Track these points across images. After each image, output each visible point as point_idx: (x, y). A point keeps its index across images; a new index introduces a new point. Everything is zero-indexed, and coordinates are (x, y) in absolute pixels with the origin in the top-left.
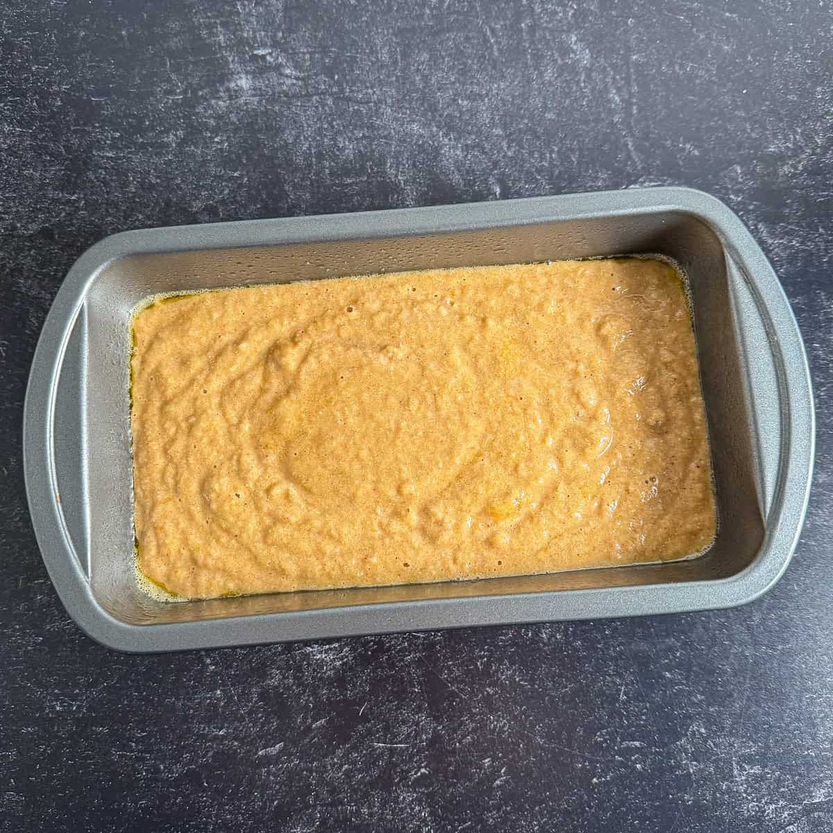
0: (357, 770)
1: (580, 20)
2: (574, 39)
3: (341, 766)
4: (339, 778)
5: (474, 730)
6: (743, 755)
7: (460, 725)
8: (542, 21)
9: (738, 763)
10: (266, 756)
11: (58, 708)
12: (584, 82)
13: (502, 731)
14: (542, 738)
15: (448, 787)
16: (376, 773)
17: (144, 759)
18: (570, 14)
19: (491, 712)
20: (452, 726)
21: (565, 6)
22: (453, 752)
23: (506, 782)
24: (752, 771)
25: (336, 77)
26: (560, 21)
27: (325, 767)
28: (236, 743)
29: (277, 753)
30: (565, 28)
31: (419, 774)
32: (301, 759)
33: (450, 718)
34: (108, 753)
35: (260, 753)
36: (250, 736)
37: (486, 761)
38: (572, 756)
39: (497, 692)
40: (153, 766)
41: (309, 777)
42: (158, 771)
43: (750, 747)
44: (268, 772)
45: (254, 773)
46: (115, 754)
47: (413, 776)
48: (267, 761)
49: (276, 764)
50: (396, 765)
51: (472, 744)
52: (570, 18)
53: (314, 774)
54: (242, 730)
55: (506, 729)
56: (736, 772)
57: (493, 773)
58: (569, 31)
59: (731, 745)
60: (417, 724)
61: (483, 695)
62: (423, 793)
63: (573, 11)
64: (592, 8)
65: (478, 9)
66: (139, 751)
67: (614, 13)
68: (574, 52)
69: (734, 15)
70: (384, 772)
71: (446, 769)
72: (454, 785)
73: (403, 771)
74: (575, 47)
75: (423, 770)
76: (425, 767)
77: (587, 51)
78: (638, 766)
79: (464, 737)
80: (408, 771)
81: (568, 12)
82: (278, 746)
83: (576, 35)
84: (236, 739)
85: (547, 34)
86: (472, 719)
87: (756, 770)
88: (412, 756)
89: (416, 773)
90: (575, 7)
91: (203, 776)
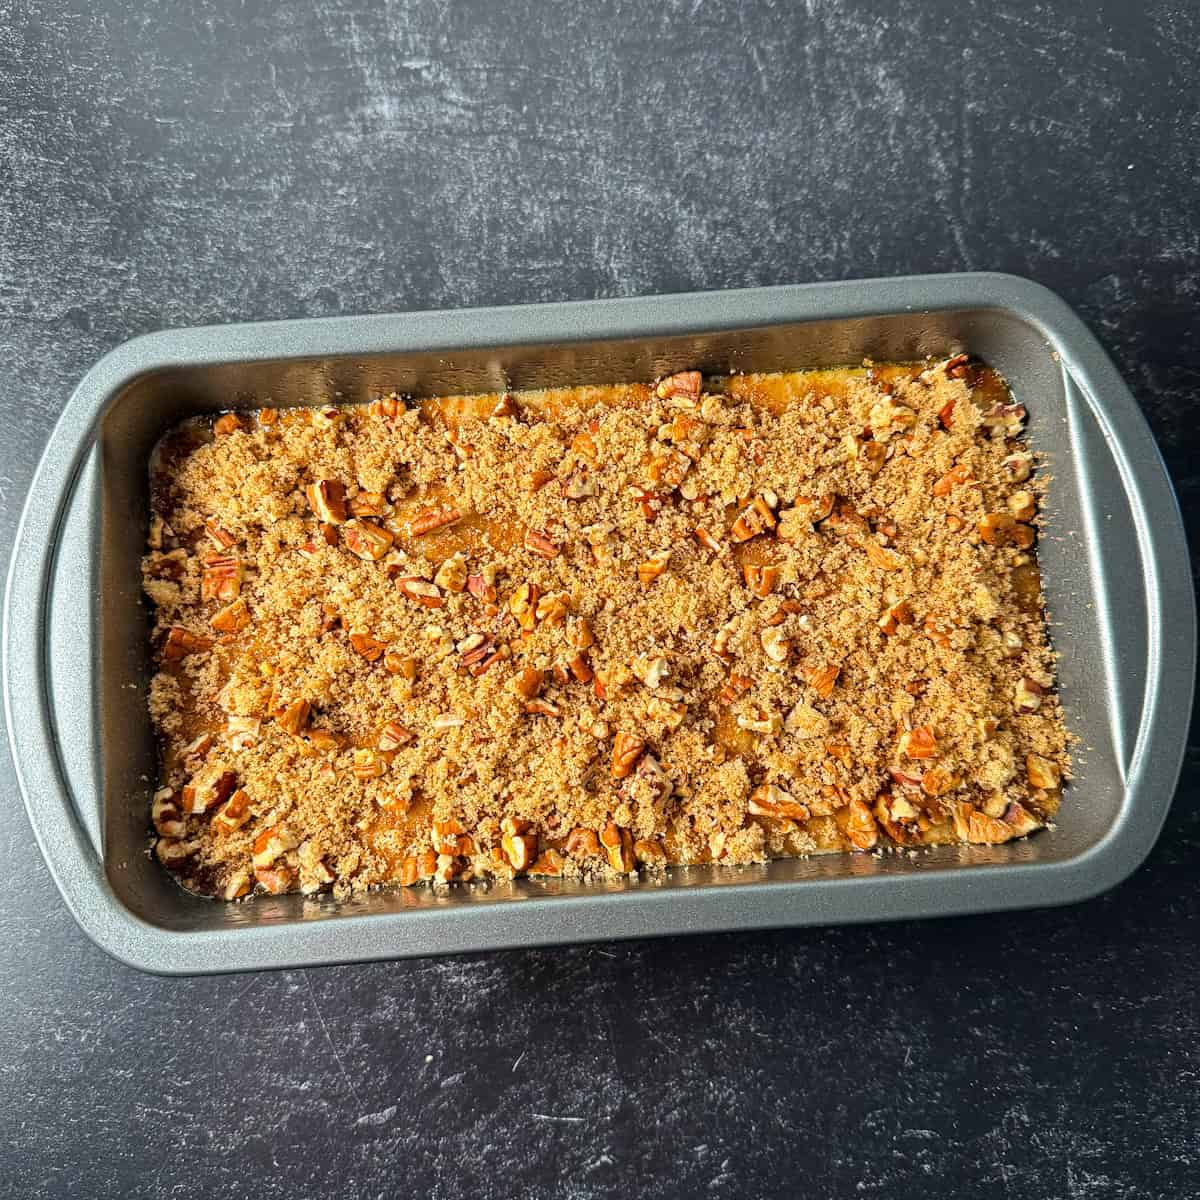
0: (505, 1153)
1: (892, 45)
2: (882, 73)
3: (481, 1147)
4: (478, 1164)
5: (684, 1102)
6: (1083, 1158)
7: (663, 1094)
8: (835, 43)
9: (1075, 1170)
10: (368, 1127)
11: (58, 1038)
12: (895, 138)
13: (725, 1105)
14: (784, 1118)
15: (641, 1185)
16: (533, 1158)
17: (185, 1121)
18: (878, 36)
19: (710, 1076)
20: (650, 1094)
21: (870, 23)
22: (652, 1133)
23: (729, 1182)
24: (1096, 1183)
25: (525, 108)
26: (863, 45)
27: (457, 1145)
28: (325, 1104)
29: (387, 1121)
30: (869, 56)
31: (598, 1163)
32: (421, 1131)
33: (649, 1082)
34: (131, 1109)
35: (360, 1120)
36: (345, 1094)
37: (700, 1148)
38: (829, 1147)
39: (720, 1048)
40: (198, 1132)
41: (432, 1160)
42: (204, 1140)
43: (1094, 1147)
44: (372, 1150)
45: (350, 1151)
46: (142, 1112)
47: (590, 1166)
48: (370, 1132)
49: (383, 1138)
50: (563, 1149)
51: (680, 1123)
52: (876, 42)
53: (440, 1156)
54: (335, 1085)
55: (731, 1102)
56: (1071, 1183)
57: (709, 1167)
58: (875, 61)
59: (1067, 1142)
60: (599, 1089)
61: (700, 1048)
62: (602, 1192)
63: (881, 32)
64: (911, 28)
65: (742, 19)
66: (178, 1109)
67: (943, 38)
68: (882, 93)
69: (1121, 53)
70: (546, 1159)
71: (639, 1157)
72: (650, 1182)
73: (573, 1158)
74: (882, 86)
75: (604, 1158)
76: (608, 1154)
77: (901, 93)
78: (927, 1167)
79: (668, 1111)
80: (582, 1159)
81: (875, 33)
82: (387, 1111)
83: (885, 69)
84: (325, 1096)
85: (843, 64)
86: (681, 1085)
87: (1102, 1181)
88: (588, 1136)
89: (593, 1162)
90: (886, 26)
91: (273, 1151)
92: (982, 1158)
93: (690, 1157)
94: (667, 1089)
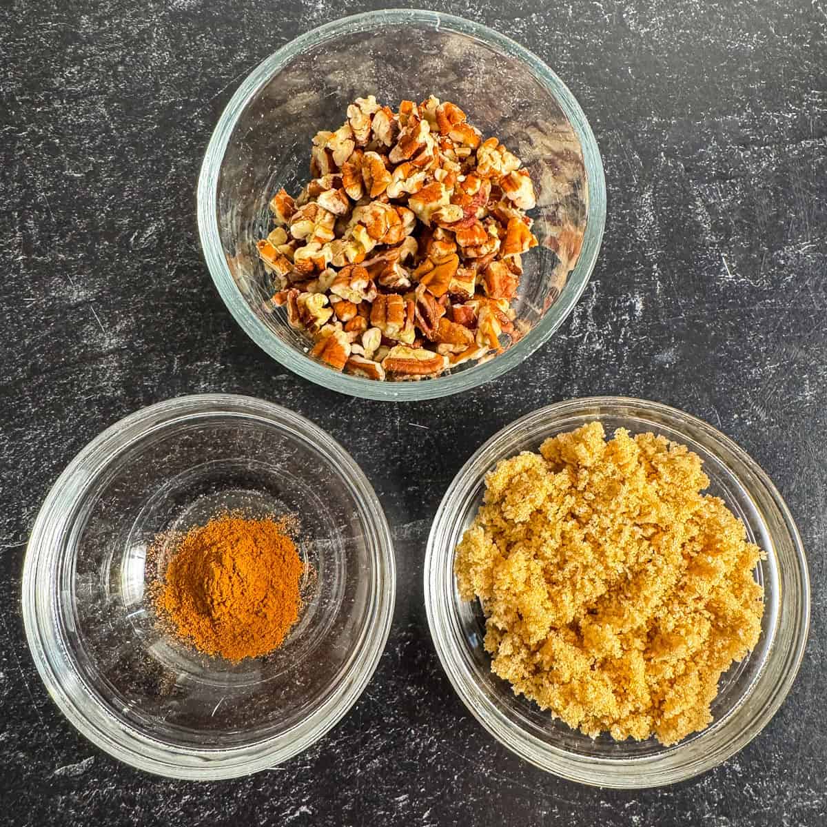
92: (693, 809)
93: (391, 808)
94: (368, 736)
